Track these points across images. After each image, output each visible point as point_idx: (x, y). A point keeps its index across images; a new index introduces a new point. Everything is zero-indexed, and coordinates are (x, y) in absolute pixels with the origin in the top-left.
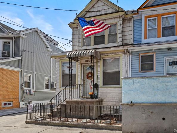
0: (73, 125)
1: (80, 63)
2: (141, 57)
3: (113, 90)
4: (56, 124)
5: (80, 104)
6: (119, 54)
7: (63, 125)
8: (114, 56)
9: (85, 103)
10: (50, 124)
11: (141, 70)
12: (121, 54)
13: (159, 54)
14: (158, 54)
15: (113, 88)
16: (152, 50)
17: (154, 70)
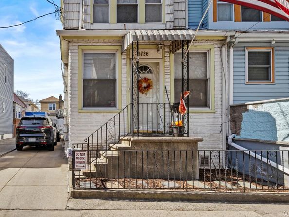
0: (199, 197)
1: (126, 56)
2: (249, 53)
3: (197, 117)
4: (156, 197)
5: (165, 147)
6: (208, 44)
7: (174, 196)
8: (198, 47)
9: (175, 144)
10: (142, 196)
11: (249, 80)
12: (211, 44)
13: (281, 51)
14: (278, 51)
15: (196, 114)
16: (270, 42)
17: (272, 81)
